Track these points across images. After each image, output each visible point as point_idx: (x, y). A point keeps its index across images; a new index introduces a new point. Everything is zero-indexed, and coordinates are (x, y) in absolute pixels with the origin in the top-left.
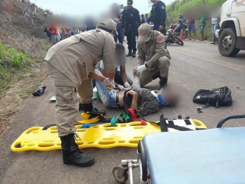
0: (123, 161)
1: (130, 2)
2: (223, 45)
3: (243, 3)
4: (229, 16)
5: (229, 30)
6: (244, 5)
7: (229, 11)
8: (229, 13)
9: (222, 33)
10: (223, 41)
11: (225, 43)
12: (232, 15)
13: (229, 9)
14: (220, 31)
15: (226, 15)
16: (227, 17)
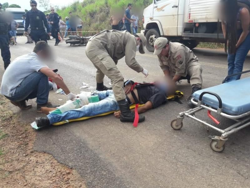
0: (180, 114)
1: (33, 4)
2: (150, 43)
3: (163, 9)
4: (151, 19)
5: (153, 30)
6: (164, 11)
7: (151, 15)
8: (152, 16)
9: (147, 33)
10: (149, 40)
11: (151, 41)
12: (154, 18)
13: (151, 14)
14: (145, 31)
15: (149, 18)
16: (150, 20)
